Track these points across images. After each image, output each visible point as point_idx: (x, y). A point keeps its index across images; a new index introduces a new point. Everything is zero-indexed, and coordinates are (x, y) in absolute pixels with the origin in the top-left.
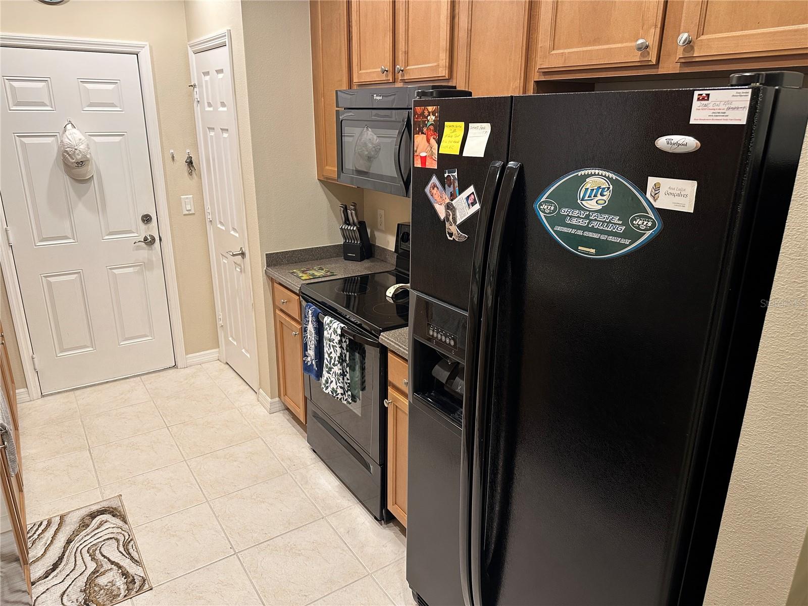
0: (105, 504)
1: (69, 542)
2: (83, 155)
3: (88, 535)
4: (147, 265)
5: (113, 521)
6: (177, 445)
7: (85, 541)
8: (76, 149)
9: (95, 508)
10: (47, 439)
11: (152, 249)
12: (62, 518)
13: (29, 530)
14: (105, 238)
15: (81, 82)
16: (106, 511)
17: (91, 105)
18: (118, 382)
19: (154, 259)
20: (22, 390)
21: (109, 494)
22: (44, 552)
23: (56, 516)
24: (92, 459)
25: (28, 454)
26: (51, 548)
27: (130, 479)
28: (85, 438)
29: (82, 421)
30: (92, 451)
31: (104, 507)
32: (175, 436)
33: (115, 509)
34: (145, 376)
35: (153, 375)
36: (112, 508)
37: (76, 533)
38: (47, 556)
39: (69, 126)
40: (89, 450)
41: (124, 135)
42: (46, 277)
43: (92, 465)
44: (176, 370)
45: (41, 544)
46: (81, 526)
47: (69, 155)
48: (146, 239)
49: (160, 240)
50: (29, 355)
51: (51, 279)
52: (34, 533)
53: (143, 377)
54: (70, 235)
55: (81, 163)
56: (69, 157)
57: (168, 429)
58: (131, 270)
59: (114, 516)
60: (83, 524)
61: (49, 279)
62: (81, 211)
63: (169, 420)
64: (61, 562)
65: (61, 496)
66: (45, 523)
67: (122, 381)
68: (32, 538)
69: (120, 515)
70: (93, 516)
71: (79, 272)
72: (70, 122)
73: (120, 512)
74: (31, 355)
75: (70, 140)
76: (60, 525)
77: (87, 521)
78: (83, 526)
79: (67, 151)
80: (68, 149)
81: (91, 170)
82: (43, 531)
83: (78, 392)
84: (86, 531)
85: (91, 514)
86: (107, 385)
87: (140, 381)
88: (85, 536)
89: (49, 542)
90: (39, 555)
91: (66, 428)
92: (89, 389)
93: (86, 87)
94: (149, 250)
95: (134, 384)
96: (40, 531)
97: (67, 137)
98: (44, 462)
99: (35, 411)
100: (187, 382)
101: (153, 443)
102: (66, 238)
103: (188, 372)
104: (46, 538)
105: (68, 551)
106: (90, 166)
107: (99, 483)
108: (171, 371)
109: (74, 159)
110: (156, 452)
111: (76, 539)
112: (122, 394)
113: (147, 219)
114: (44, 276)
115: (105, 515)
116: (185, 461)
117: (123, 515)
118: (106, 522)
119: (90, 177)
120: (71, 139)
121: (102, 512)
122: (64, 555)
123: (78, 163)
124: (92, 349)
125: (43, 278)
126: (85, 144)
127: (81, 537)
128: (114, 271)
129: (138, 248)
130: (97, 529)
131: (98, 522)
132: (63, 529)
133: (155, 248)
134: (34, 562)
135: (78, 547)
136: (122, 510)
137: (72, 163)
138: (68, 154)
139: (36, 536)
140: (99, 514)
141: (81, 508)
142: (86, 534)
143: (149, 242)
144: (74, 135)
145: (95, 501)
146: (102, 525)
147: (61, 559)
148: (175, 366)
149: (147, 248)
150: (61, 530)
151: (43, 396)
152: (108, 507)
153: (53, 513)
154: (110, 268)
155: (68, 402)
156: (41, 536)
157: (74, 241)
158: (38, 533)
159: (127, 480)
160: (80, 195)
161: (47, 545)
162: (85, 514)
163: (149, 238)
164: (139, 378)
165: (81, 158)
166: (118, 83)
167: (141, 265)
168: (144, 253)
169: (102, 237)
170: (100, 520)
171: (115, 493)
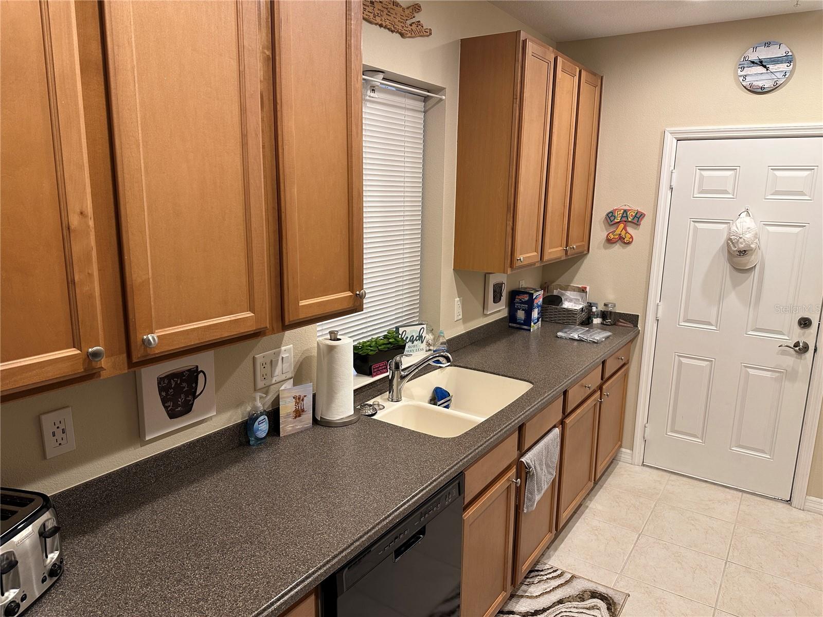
0: (611, 593)
1: (561, 602)
2: (746, 244)
3: (577, 608)
4: (790, 375)
5: (603, 613)
6: (720, 586)
7: (570, 612)
8: (740, 238)
9: (601, 589)
10: (617, 504)
11: (801, 357)
12: (573, 577)
13: (545, 569)
14: (749, 333)
15: (772, 169)
16: (606, 599)
17: (777, 193)
18: (716, 487)
19: (800, 369)
20: (628, 451)
21: (622, 587)
22: (539, 595)
23: (570, 573)
24: (635, 544)
25: (594, 507)
26: (546, 596)
27: (649, 587)
28: (645, 523)
29: (655, 505)
30: (640, 537)
31: (607, 595)
32: (726, 576)
33: (615, 604)
34: (748, 496)
35: (758, 499)
36: (613, 601)
37: (570, 599)
38: (538, 600)
39: (744, 215)
40: (640, 535)
41: (805, 226)
42: (679, 356)
43: (630, 550)
44: (788, 506)
45: (542, 587)
46: (579, 596)
47: (733, 243)
48: (797, 344)
49: (815, 350)
50: (643, 422)
51: (684, 360)
52: (546, 575)
53: (745, 495)
54: (714, 323)
55: (743, 253)
56: (732, 245)
57: (726, 563)
58: (768, 374)
59: (608, 609)
60: (581, 596)
61: (681, 358)
62: (732, 300)
63: (735, 554)
64: (542, 614)
65: (587, 559)
66: (559, 572)
67: (721, 488)
68: (542, 577)
69: (613, 613)
70: (594, 595)
71: (712, 361)
72: (747, 211)
73: (616, 609)
74: (644, 424)
75: (737, 228)
76: (567, 582)
77: (586, 596)
78: (580, 598)
79: (731, 239)
80: (732, 237)
81: (753, 260)
82: (553, 578)
83: (674, 477)
84: (578, 603)
85: (594, 592)
86: (704, 485)
87: (738, 498)
88: (574, 608)
89: (548, 590)
90: (534, 595)
91: (638, 504)
92: (685, 479)
93: (775, 174)
94: (797, 358)
95: (729, 497)
96: (550, 576)
97: (736, 225)
98: (600, 521)
99: (629, 475)
100: (789, 527)
101: (698, 567)
102: (709, 324)
103: (802, 516)
104: (549, 585)
105: (554, 609)
106: (753, 257)
107: (622, 570)
108: (781, 505)
109: (736, 248)
110: (693, 579)
111: (566, 604)
112: (710, 501)
113: (805, 323)
114: (677, 355)
115: (602, 602)
116: (715, 609)
117: (615, 615)
118: (598, 609)
119: (751, 267)
120: (739, 228)
121: (603, 597)
122: (548, 610)
123: (740, 252)
124: (701, 441)
125: (676, 356)
126: (753, 233)
127: (570, 606)
128: (749, 370)
129: (784, 353)
130: (587, 609)
131: (593, 604)
132: (565, 587)
133: (805, 358)
134: (528, 597)
135: (562, 612)
136: (619, 610)
137: (734, 251)
138: (732, 241)
139: (545, 578)
140: (600, 597)
141: (591, 581)
142: (576, 606)
143: (801, 349)
144: (744, 223)
145: (605, 582)
146: (593, 609)
147: (544, 610)
148: (789, 501)
149: (795, 356)
150: (564, 587)
151: (643, 465)
152: (611, 598)
153: (571, 569)
154: (744, 366)
155: (659, 481)
156: (548, 581)
157: (716, 329)
158: (548, 576)
159: (646, 585)
160: (735, 285)
161: (546, 591)
162: (590, 588)
163: (801, 345)
164: (741, 493)
165: (745, 247)
166: (816, 170)
167: (783, 372)
168: (790, 360)
169: (746, 332)
170: (595, 604)
171: (627, 590)
